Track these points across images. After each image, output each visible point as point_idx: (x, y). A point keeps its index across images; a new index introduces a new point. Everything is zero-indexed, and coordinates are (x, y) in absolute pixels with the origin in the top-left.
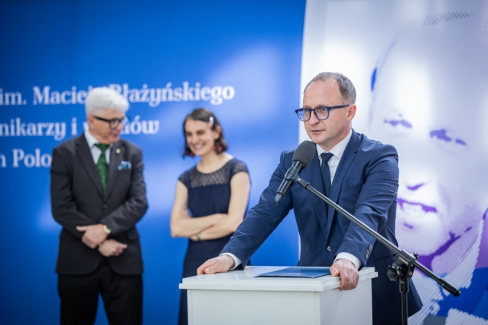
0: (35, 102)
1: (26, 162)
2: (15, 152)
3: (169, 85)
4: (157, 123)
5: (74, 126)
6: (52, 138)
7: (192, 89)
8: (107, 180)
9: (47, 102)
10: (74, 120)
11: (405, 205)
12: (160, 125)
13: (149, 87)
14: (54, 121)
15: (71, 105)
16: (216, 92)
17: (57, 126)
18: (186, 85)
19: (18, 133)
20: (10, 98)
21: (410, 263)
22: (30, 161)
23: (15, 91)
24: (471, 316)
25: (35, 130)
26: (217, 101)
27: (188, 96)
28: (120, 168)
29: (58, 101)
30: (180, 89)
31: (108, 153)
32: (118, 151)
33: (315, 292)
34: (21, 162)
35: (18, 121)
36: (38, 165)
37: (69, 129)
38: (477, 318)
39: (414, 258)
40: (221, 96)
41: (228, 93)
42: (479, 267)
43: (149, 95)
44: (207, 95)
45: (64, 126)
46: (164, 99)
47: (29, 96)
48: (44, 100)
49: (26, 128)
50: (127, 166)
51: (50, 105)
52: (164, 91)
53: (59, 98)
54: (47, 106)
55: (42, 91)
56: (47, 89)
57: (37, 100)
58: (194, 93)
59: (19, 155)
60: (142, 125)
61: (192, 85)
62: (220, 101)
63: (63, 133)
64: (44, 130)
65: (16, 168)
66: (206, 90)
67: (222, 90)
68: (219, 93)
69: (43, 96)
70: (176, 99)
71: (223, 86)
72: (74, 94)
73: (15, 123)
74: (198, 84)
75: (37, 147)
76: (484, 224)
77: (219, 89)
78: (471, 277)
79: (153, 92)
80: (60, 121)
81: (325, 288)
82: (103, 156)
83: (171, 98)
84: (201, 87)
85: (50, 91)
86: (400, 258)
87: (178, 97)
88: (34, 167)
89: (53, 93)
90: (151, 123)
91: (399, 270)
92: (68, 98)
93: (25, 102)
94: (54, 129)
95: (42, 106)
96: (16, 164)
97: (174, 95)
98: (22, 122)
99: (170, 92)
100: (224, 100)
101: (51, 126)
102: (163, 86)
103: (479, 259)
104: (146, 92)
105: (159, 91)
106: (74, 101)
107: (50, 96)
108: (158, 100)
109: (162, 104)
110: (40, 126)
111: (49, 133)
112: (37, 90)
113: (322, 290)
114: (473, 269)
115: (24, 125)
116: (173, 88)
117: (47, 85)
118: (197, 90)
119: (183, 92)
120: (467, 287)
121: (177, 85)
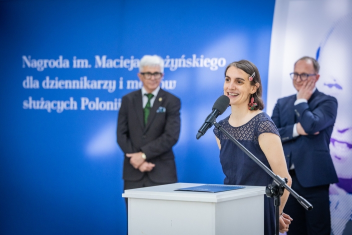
0: (96, 67)
1: (90, 107)
2: (83, 99)
3: (183, 56)
4: (175, 82)
5: (121, 83)
6: (106, 90)
7: (198, 59)
9: (104, 66)
10: (121, 79)
11: (336, 143)
12: (177, 84)
13: (171, 58)
14: (108, 79)
15: (119, 69)
16: (214, 62)
17: (110, 82)
18: (194, 56)
19: (85, 87)
20: (81, 63)
21: (280, 185)
22: (92, 106)
23: (83, 58)
25: (96, 85)
26: (214, 68)
27: (195, 64)
28: (158, 111)
29: (111, 66)
30: (190, 59)
32: (161, 99)
33: (212, 203)
34: (86, 107)
35: (85, 78)
36: (97, 109)
37: (118, 85)
39: (284, 181)
40: (217, 65)
41: (222, 62)
43: (170, 63)
44: (208, 64)
45: (114, 82)
46: (180, 66)
47: (92, 62)
48: (102, 65)
49: (90, 84)
50: (163, 110)
51: (106, 69)
52: (180, 60)
53: (112, 64)
54: (104, 69)
55: (101, 58)
56: (104, 58)
57: (98, 65)
58: (199, 62)
59: (85, 101)
60: (165, 84)
61: (198, 57)
62: (216, 68)
63: (114, 88)
64: (102, 85)
65: (83, 111)
66: (207, 60)
67: (218, 61)
68: (216, 63)
69: (102, 62)
70: (187, 66)
71: (219, 57)
72: (121, 61)
73: (83, 80)
74: (202, 56)
75: (97, 97)
77: (216, 60)
79: (172, 60)
80: (112, 79)
81: (218, 200)
82: (149, 102)
83: (184, 65)
84: (204, 58)
85: (107, 59)
86: (274, 181)
87: (189, 65)
88: (95, 111)
89: (109, 60)
90: (171, 82)
91: (273, 189)
92: (118, 63)
93: (90, 66)
94: (108, 85)
95: (101, 69)
96: (83, 108)
97: (186, 63)
98: (88, 79)
99: (184, 60)
100: (219, 67)
101: (106, 82)
102: (179, 57)
104: (168, 61)
105: (177, 60)
106: (121, 66)
107: (106, 62)
108: (176, 67)
109: (179, 69)
110: (100, 82)
111: (105, 87)
112: (97, 58)
113: (216, 201)
115: (89, 81)
116: (186, 58)
117: (104, 54)
118: (202, 60)
119: (192, 62)
121: (188, 56)
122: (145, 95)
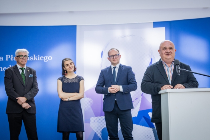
8: (25, 80)
16: (46, 58)
18: (34, 55)
24: (138, 125)
26: (46, 61)
27: (35, 59)
28: (29, 76)
31: (25, 71)
32: (28, 71)
38: (140, 126)
40: (48, 59)
41: (50, 58)
42: (140, 110)
44: (42, 59)
50: (32, 76)
58: (37, 58)
61: (37, 56)
66: (42, 57)
71: (48, 56)
74: (39, 55)
76: (142, 97)
78: (138, 113)
82: (23, 72)
97: (30, 59)
103: (140, 108)
114: (138, 111)
118: (39, 57)
119: (33, 58)
120: (136, 116)
122: (20, 68)
